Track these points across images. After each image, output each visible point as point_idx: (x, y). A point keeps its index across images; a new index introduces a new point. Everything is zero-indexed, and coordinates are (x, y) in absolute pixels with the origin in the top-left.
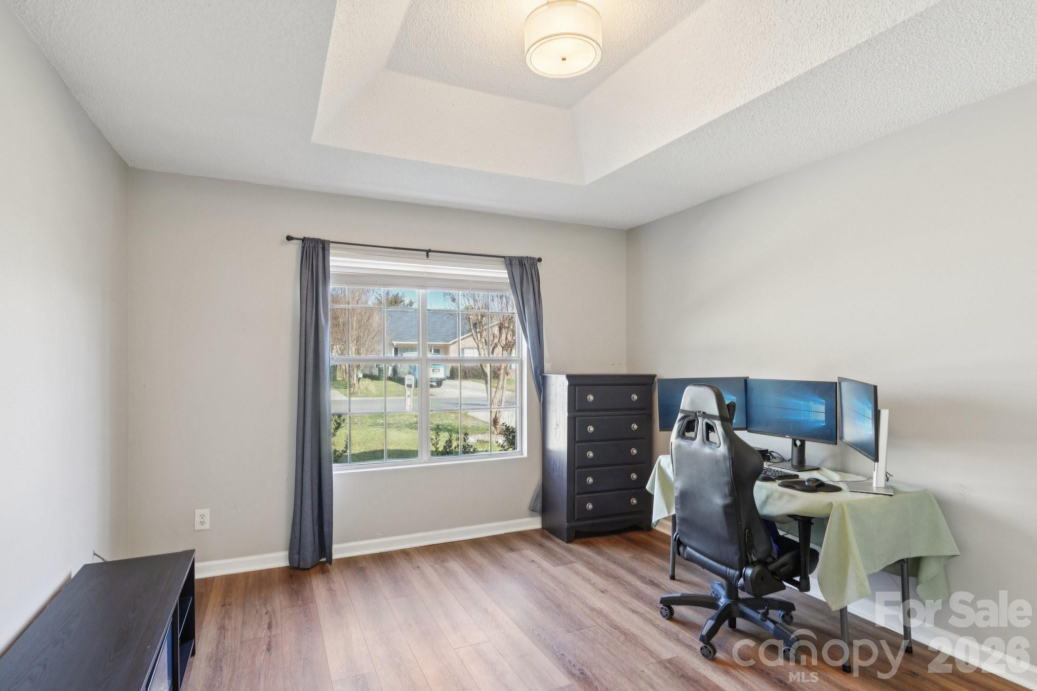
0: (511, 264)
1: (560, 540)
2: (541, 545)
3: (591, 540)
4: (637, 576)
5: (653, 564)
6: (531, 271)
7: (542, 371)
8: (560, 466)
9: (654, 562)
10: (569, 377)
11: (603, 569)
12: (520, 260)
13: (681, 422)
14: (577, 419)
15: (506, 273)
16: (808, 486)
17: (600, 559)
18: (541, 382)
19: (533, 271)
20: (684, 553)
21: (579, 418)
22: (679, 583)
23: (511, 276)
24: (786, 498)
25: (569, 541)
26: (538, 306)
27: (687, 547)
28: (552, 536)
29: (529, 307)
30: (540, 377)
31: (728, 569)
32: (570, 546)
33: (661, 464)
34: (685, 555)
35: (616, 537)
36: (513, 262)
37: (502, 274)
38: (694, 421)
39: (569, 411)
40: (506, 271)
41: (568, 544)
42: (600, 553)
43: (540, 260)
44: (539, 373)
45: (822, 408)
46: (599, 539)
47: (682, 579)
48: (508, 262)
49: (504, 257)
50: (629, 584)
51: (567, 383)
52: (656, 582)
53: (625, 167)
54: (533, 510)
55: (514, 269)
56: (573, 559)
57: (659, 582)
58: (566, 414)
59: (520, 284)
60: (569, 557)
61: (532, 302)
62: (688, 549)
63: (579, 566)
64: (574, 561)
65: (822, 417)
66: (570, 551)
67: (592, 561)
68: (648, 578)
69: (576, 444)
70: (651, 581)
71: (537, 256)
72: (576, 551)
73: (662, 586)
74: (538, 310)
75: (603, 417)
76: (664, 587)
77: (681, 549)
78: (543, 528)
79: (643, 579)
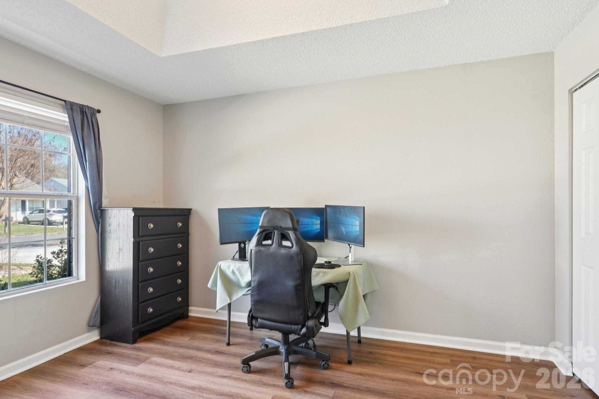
0: (72, 109)
1: (124, 344)
2: (109, 353)
3: (149, 336)
4: (205, 351)
5: (208, 340)
6: (92, 119)
7: (100, 206)
8: (123, 283)
9: (208, 338)
10: (135, 210)
11: (176, 354)
12: (81, 107)
13: (261, 234)
14: (141, 243)
15: (66, 117)
16: (326, 266)
17: (169, 348)
18: (99, 215)
19: (94, 120)
20: (256, 324)
21: (143, 242)
22: (234, 346)
23: (72, 120)
24: (321, 275)
25: (134, 342)
26: (98, 151)
27: (259, 319)
28: (114, 343)
29: (90, 149)
30: (99, 211)
31: (293, 326)
32: (136, 345)
33: (222, 267)
34: (257, 325)
35: (167, 328)
36: (74, 107)
37: (63, 117)
38: (271, 233)
39: (134, 237)
40: (67, 116)
41: (134, 345)
42: (164, 343)
43: (99, 111)
44: (97, 208)
45: (318, 222)
46: (157, 333)
47: (234, 343)
48: (69, 107)
49: (65, 101)
50: (204, 359)
51: (132, 214)
52: (220, 351)
53: (204, 50)
54: (91, 326)
55: (75, 114)
56: (148, 355)
57: (222, 350)
58: (132, 240)
59: (81, 128)
60: (142, 355)
61: (93, 146)
62: (259, 320)
63: (156, 359)
64: (150, 356)
65: (318, 227)
66: (139, 349)
67: (164, 352)
68: (213, 350)
69: (140, 263)
70: (217, 351)
71: (96, 108)
72: (144, 348)
73: (226, 352)
74: (98, 154)
75: (159, 240)
76: (227, 352)
77: (254, 322)
78: (102, 338)
79: (209, 351)
